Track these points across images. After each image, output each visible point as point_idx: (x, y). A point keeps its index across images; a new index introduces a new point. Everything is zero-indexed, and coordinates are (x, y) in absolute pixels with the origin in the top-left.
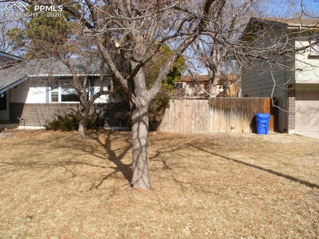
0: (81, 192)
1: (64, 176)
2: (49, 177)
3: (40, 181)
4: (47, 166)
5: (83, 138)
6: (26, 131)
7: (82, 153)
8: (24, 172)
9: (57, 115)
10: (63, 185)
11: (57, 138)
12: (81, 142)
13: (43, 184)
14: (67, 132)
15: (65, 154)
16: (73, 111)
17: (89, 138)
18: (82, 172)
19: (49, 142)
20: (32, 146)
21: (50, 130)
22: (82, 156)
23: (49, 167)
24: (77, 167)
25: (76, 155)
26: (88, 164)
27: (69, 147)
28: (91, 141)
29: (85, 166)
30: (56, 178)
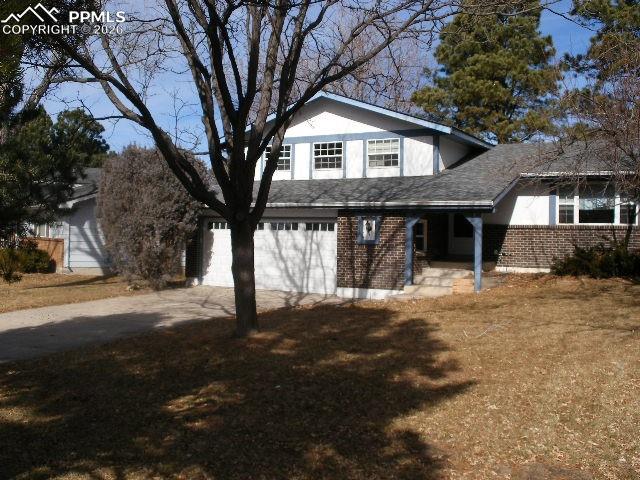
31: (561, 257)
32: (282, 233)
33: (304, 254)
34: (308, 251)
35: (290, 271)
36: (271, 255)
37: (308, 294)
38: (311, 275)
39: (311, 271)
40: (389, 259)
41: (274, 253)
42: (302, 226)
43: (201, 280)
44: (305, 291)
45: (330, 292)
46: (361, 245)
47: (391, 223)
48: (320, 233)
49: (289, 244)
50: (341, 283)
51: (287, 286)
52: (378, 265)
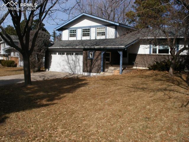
0: (176, 108)
1: (164, 97)
2: (155, 97)
3: (150, 99)
4: (153, 91)
5: (172, 76)
6: (137, 70)
7: (172, 85)
8: (140, 93)
9: (156, 61)
10: (164, 103)
11: (156, 75)
12: (171, 78)
13: (152, 100)
14: (161, 72)
15: (162, 84)
16: (166, 59)
17: (176, 76)
18: (174, 96)
19: (151, 77)
20: (142, 78)
21: (151, 70)
22: (173, 87)
23: (154, 91)
24: (171, 93)
25: (169, 86)
26: (177, 92)
27: (164, 81)
28: (177, 78)
29: (176, 92)
30: (159, 98)
31: (152, 64)
32: (69, 56)
33: (75, 62)
34: (76, 61)
35: (71, 67)
36: (66, 62)
37: (76, 74)
38: (77, 68)
39: (77, 67)
40: (97, 64)
41: (67, 62)
42: (74, 54)
43: (49, 69)
44: (75, 73)
45: (81, 74)
46: (89, 59)
47: (97, 53)
48: (79, 56)
49: (71, 59)
50: (84, 71)
51: (70, 71)
52: (93, 66)
